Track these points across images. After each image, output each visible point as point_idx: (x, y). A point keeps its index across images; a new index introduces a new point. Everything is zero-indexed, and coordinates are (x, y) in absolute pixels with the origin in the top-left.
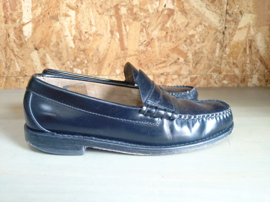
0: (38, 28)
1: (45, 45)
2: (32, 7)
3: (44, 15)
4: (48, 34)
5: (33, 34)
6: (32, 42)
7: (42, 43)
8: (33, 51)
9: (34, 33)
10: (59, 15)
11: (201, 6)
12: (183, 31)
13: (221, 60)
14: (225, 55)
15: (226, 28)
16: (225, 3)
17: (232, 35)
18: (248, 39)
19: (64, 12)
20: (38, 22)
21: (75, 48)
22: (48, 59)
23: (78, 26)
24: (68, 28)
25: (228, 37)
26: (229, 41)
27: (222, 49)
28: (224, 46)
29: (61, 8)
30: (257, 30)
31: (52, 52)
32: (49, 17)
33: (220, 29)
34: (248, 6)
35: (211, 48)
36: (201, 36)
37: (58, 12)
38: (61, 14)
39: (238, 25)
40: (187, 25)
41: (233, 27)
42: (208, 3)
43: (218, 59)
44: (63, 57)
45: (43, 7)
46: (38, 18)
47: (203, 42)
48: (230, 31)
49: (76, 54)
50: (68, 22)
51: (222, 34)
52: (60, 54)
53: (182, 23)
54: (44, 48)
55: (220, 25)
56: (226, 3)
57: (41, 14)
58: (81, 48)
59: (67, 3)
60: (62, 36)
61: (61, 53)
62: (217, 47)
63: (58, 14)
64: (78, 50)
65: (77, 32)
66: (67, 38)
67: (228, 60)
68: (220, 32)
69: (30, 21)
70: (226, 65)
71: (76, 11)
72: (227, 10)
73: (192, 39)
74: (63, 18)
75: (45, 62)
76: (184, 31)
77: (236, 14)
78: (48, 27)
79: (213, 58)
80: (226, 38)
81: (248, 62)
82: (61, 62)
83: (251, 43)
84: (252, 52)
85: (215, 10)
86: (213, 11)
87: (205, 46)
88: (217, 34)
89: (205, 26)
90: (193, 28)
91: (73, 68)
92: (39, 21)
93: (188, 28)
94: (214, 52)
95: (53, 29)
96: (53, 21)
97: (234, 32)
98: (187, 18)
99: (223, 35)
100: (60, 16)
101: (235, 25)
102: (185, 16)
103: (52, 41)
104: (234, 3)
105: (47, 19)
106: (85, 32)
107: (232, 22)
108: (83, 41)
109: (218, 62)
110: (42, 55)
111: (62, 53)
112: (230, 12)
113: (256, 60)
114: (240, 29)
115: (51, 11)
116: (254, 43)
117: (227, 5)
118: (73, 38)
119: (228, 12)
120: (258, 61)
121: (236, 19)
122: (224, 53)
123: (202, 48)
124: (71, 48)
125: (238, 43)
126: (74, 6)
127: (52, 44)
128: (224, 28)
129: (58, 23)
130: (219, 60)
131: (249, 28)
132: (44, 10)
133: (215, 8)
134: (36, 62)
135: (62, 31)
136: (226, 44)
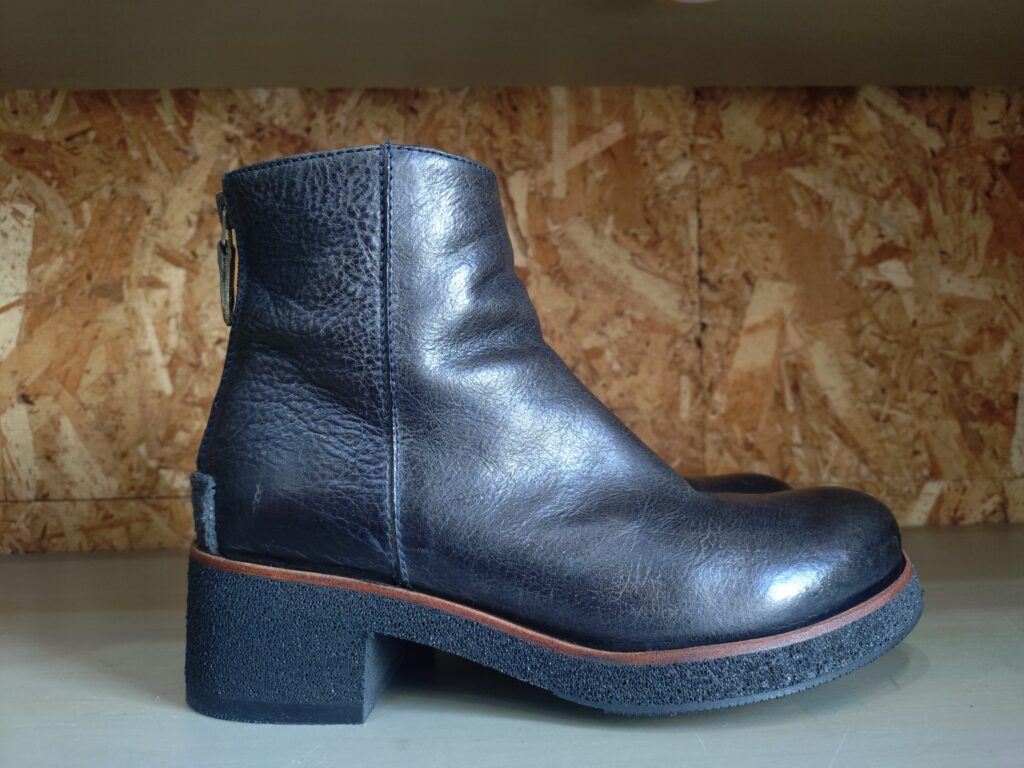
0: (44, 326)
1: (59, 385)
2: (33, 255)
3: (70, 280)
4: (76, 349)
5: (19, 344)
6: (15, 373)
7: (51, 379)
8: (13, 406)
9: (26, 342)
10: (125, 281)
11: (615, 259)
12: (561, 337)
13: (703, 435)
14: (712, 418)
15: (704, 326)
16: (692, 249)
17: (727, 349)
18: (783, 361)
19: (146, 273)
20: (46, 304)
21: (175, 394)
22: (66, 438)
23: (192, 321)
24: (154, 324)
25: (716, 355)
26: (719, 370)
27: (700, 397)
28: (706, 385)
29: (136, 262)
30: (808, 332)
31: (85, 409)
32: (87, 287)
33: (684, 328)
34: (767, 259)
35: (663, 395)
36: (623, 352)
37: (125, 272)
38: (133, 279)
39: (744, 316)
40: (574, 319)
41: (727, 322)
42: (639, 250)
43: (690, 431)
44: (123, 428)
45: (71, 254)
46: (46, 292)
47: (635, 373)
48: (721, 335)
49: (175, 417)
50: (155, 304)
51: (694, 345)
52: (113, 419)
53: (557, 312)
54: (57, 398)
55: (683, 316)
56: (697, 249)
57: (62, 279)
58: (194, 396)
59: (157, 245)
60: (129, 352)
61: (119, 413)
62: (683, 389)
63: (122, 278)
64: (184, 402)
65: (187, 338)
66: (149, 360)
67: (726, 435)
68: (688, 341)
69: (18, 303)
70: (720, 452)
71: (187, 269)
72: (700, 272)
73: (595, 363)
74: (140, 292)
75: (52, 448)
76: (565, 338)
77: (732, 282)
78: (80, 323)
79: (673, 426)
80: (709, 358)
81: (797, 438)
82: (115, 445)
83: (796, 375)
84: (802, 404)
85: (662, 270)
86: (656, 275)
87: (639, 387)
88: (679, 344)
89: (634, 321)
90: (594, 329)
91: (160, 467)
92: (52, 300)
93: (577, 329)
94: (673, 406)
95: (99, 330)
96: (102, 301)
97: (734, 340)
98: (571, 294)
99: (698, 351)
100: (129, 285)
101: (734, 316)
102: (566, 289)
103: (88, 372)
104: (722, 250)
105: (82, 294)
106: (215, 340)
107: (721, 309)
108: (204, 370)
109: (692, 441)
110: (42, 419)
111: (123, 415)
112: (712, 277)
113: (823, 434)
114: (753, 330)
115: (97, 269)
116: (805, 376)
117: (700, 254)
118: (168, 358)
119: (704, 275)
120: (829, 438)
121: (734, 297)
122: (709, 411)
123: (630, 392)
124: (160, 394)
125: (751, 375)
126: (182, 255)
127: (87, 380)
128: (698, 327)
129: (120, 308)
130: (696, 433)
131: (783, 328)
132: (73, 264)
133: (661, 265)
134: (17, 446)
135: (131, 336)
136: (712, 378)
